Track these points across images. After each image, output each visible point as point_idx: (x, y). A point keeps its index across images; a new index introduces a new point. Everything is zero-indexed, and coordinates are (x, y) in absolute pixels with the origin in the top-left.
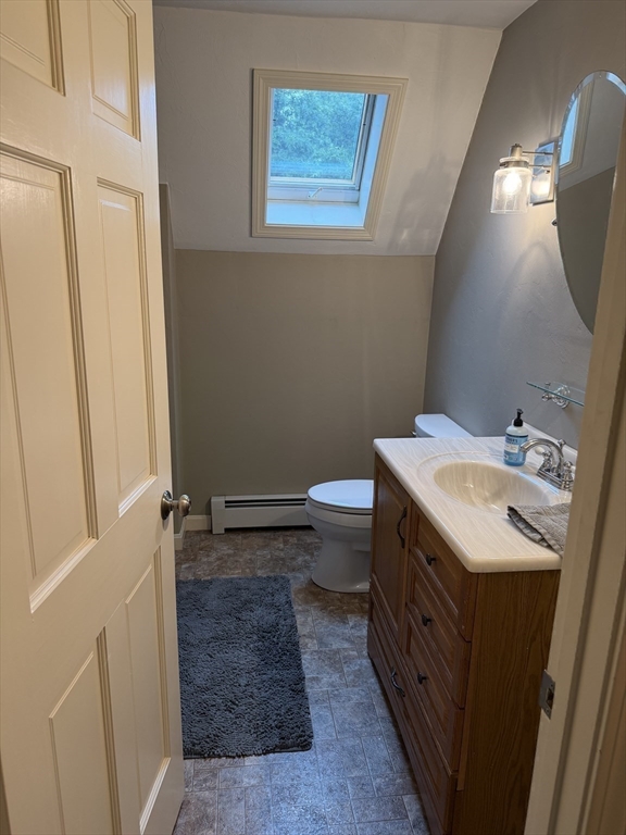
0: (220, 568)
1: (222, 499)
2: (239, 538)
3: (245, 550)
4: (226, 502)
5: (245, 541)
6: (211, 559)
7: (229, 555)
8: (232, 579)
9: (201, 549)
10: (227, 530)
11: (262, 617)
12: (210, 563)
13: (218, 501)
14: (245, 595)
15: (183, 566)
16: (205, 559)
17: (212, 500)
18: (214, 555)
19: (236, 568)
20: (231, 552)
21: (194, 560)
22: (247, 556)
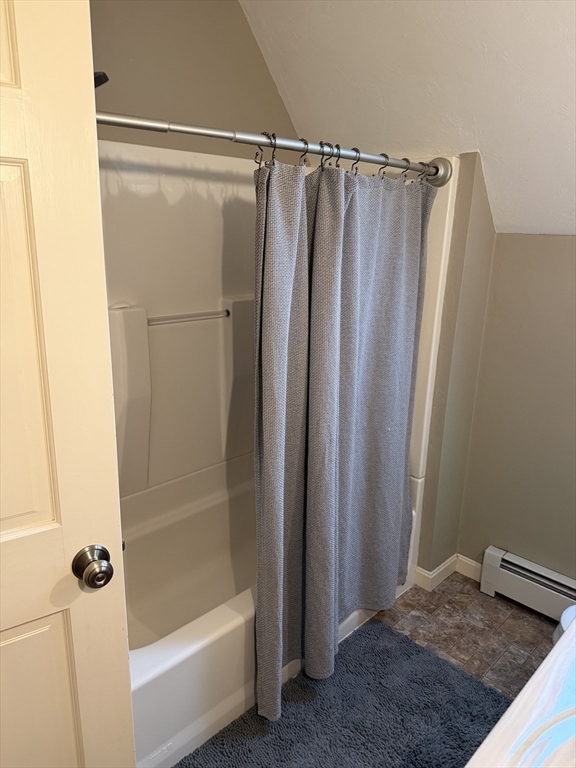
0: (449, 639)
1: (499, 554)
2: (505, 614)
3: (500, 634)
4: (503, 560)
5: (510, 622)
6: (450, 622)
7: (474, 629)
8: (446, 663)
9: (449, 603)
10: (498, 595)
11: (430, 741)
12: (444, 625)
13: (494, 554)
14: (441, 696)
15: (413, 613)
16: (442, 618)
17: (487, 551)
18: (457, 619)
19: (467, 650)
20: (481, 625)
21: (430, 612)
22: (494, 643)
